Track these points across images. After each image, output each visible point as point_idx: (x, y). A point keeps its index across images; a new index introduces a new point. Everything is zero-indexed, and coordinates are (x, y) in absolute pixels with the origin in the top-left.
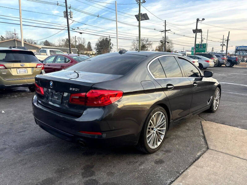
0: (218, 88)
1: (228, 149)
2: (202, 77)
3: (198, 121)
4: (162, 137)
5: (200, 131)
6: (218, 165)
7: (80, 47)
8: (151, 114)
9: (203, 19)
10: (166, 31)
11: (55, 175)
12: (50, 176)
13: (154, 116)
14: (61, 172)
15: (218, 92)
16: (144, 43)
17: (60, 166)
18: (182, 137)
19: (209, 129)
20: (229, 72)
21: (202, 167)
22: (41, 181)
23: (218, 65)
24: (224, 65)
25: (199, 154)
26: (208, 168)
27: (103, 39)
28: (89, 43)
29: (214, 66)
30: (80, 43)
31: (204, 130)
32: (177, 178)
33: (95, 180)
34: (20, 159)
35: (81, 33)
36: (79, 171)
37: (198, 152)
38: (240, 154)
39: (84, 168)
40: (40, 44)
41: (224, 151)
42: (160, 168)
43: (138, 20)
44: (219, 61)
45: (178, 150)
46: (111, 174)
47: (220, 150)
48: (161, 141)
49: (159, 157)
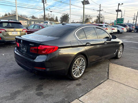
0: (121, 45)
1: (119, 79)
2: (111, 39)
3: (108, 63)
4: (83, 72)
5: (107, 69)
6: (111, 88)
7: (51, 20)
8: (76, 59)
9: (122, 4)
10: (100, 10)
11: (22, 89)
12: (20, 89)
13: (77, 60)
14: (25, 88)
15: (122, 47)
16: (88, 17)
17: (26, 84)
18: (95, 72)
19: (112, 68)
20: (135, 35)
21: (101, 89)
22: (14, 91)
23: (130, 31)
24: (133, 31)
25: (102, 81)
26: (105, 89)
27: (64, 15)
28: (57, 17)
29: (127, 32)
30: (52, 17)
31: (110, 68)
32: (85, 94)
33: (42, 92)
34: (6, 80)
35: (51, 12)
36: (35, 87)
37: (102, 80)
38: (126, 82)
39: (38, 86)
40: (29, 18)
41: (116, 81)
42: (78, 88)
43: (83, 4)
44: (130, 29)
45: (91, 79)
46: (51, 90)
47: (114, 80)
48: (82, 73)
49: (79, 82)
